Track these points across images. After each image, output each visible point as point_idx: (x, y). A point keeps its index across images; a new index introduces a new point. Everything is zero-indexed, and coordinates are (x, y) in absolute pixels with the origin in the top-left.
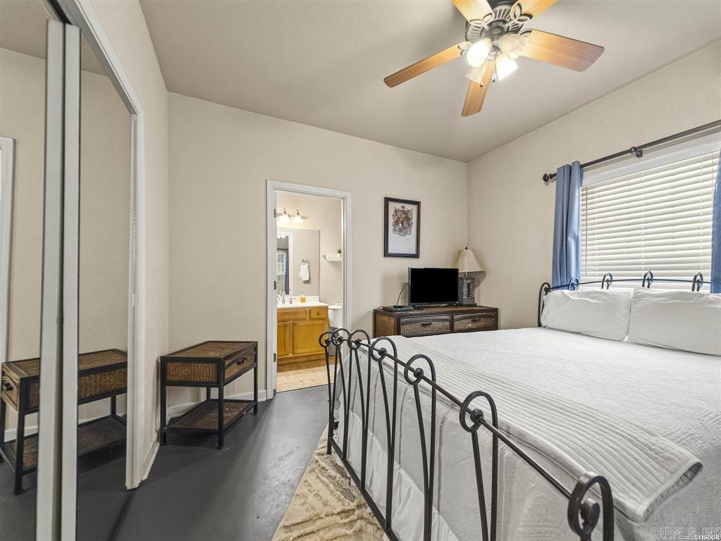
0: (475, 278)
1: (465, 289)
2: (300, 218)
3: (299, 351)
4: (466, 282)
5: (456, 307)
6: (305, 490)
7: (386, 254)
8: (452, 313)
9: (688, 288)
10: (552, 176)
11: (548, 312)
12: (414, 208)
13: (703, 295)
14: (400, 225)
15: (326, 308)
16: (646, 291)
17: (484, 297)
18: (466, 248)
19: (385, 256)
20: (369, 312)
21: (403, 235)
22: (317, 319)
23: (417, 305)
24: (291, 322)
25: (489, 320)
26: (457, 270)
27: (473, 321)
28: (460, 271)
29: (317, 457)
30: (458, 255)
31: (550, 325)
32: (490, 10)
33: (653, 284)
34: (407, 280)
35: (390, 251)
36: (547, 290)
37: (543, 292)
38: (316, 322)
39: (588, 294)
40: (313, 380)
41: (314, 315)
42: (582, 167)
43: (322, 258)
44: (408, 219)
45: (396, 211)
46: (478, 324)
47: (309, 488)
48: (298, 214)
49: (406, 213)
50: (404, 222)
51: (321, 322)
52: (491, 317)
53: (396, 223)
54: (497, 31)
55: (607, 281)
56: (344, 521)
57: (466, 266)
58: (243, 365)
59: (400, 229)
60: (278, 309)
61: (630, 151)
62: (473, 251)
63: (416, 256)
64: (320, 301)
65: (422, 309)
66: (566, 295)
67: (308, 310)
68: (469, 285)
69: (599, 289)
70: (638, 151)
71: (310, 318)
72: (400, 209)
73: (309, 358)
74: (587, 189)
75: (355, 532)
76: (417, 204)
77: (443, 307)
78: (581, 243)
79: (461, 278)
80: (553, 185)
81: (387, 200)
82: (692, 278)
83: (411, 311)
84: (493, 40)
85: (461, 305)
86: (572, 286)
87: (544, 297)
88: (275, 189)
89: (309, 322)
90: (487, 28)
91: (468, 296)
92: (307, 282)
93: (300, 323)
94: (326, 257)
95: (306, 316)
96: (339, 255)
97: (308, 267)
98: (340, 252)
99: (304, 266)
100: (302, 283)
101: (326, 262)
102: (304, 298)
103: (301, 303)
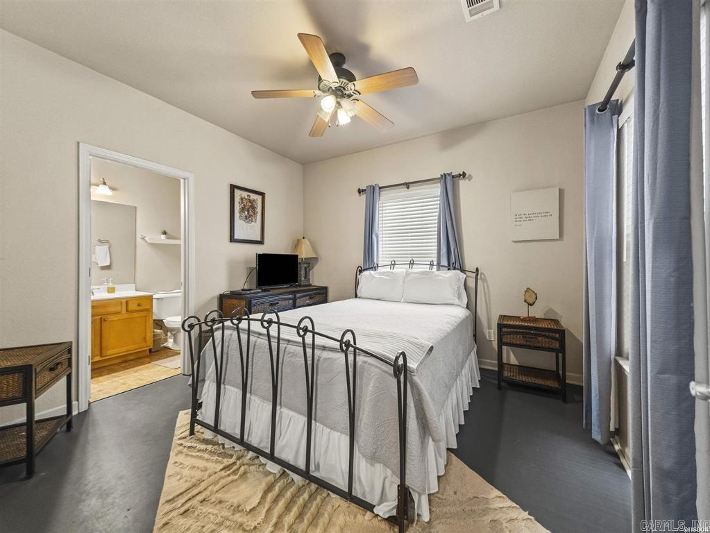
0: (311, 262)
1: (303, 272)
2: (108, 189)
3: (110, 352)
4: (304, 266)
5: (296, 286)
6: (177, 469)
7: (232, 239)
8: (294, 292)
9: (427, 268)
10: (363, 191)
11: (362, 287)
12: (259, 198)
13: (433, 272)
14: (246, 212)
15: (150, 298)
16: (411, 270)
17: (317, 278)
18: (304, 238)
19: (231, 241)
20: (214, 297)
21: (248, 222)
22: (137, 311)
23: (264, 288)
25: (321, 296)
26: (297, 256)
27: (311, 298)
28: (299, 257)
29: (180, 442)
30: (297, 244)
31: (363, 296)
32: (337, 80)
33: (414, 266)
34: (254, 264)
35: (236, 237)
36: (361, 271)
37: (358, 273)
38: (136, 315)
39: (383, 273)
40: (141, 380)
41: (133, 306)
42: (380, 188)
43: (139, 241)
44: (254, 208)
45: (242, 199)
46: (313, 300)
47: (181, 466)
48: (105, 183)
49: (252, 202)
50: (249, 210)
51: (142, 314)
52: (322, 294)
53: (242, 210)
54: (340, 93)
55: (393, 265)
56: (228, 472)
57: (304, 253)
58: (56, 372)
59: (246, 216)
60: (93, 301)
61: (403, 184)
62: (309, 240)
63: (261, 242)
64: (136, 290)
65: (269, 291)
66: (372, 275)
67: (124, 301)
68: (305, 268)
69: (389, 270)
70: (407, 185)
71: (127, 311)
72: (246, 197)
73: (124, 359)
74: (382, 204)
75: (240, 475)
76: (262, 194)
77: (284, 288)
78: (380, 239)
79: (300, 263)
80: (363, 197)
81: (233, 188)
82: (429, 263)
83: (259, 293)
84: (337, 98)
85: (300, 286)
86: (374, 268)
87: (359, 277)
88: (91, 155)
89: (126, 316)
90: (334, 89)
91: (305, 278)
92: (108, 267)
93: (111, 318)
94: (146, 239)
95: (121, 309)
96: (163, 237)
97: (109, 248)
98: (165, 233)
99: (102, 247)
100: (100, 269)
101: (145, 244)
102: (112, 288)
103: (109, 293)
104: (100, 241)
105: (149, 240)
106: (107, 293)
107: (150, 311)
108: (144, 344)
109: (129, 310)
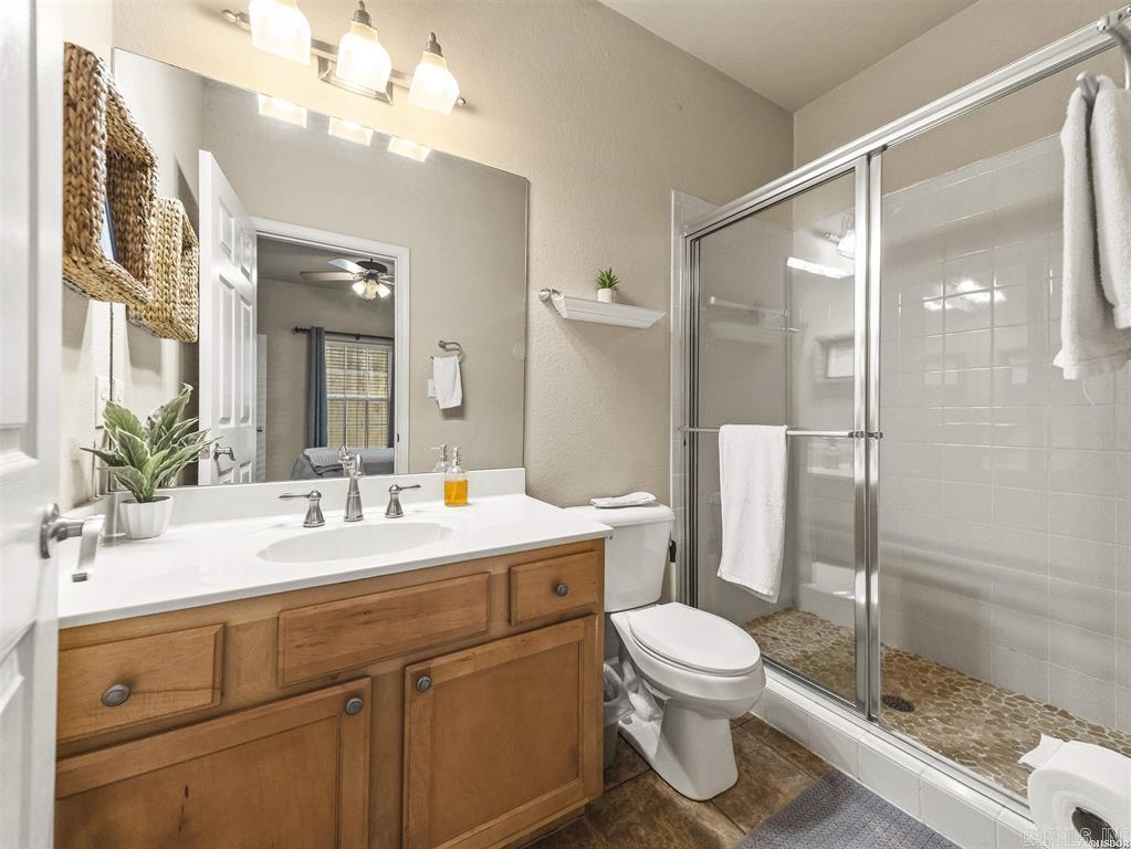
24: (396, 664)
38: (546, 641)
43: (537, 310)
51: (566, 634)
67: (499, 570)
71: (510, 619)
89: (507, 650)
92: (455, 413)
93: (449, 668)
94: (556, 298)
95: (488, 613)
96: (604, 295)
97: (460, 363)
98: (608, 281)
99: (446, 359)
100: (438, 416)
101: (554, 322)
102: (459, 483)
103: (447, 504)
104: (443, 345)
105: (567, 305)
106: (443, 503)
107: (596, 614)
108: (574, 783)
109: (519, 617)
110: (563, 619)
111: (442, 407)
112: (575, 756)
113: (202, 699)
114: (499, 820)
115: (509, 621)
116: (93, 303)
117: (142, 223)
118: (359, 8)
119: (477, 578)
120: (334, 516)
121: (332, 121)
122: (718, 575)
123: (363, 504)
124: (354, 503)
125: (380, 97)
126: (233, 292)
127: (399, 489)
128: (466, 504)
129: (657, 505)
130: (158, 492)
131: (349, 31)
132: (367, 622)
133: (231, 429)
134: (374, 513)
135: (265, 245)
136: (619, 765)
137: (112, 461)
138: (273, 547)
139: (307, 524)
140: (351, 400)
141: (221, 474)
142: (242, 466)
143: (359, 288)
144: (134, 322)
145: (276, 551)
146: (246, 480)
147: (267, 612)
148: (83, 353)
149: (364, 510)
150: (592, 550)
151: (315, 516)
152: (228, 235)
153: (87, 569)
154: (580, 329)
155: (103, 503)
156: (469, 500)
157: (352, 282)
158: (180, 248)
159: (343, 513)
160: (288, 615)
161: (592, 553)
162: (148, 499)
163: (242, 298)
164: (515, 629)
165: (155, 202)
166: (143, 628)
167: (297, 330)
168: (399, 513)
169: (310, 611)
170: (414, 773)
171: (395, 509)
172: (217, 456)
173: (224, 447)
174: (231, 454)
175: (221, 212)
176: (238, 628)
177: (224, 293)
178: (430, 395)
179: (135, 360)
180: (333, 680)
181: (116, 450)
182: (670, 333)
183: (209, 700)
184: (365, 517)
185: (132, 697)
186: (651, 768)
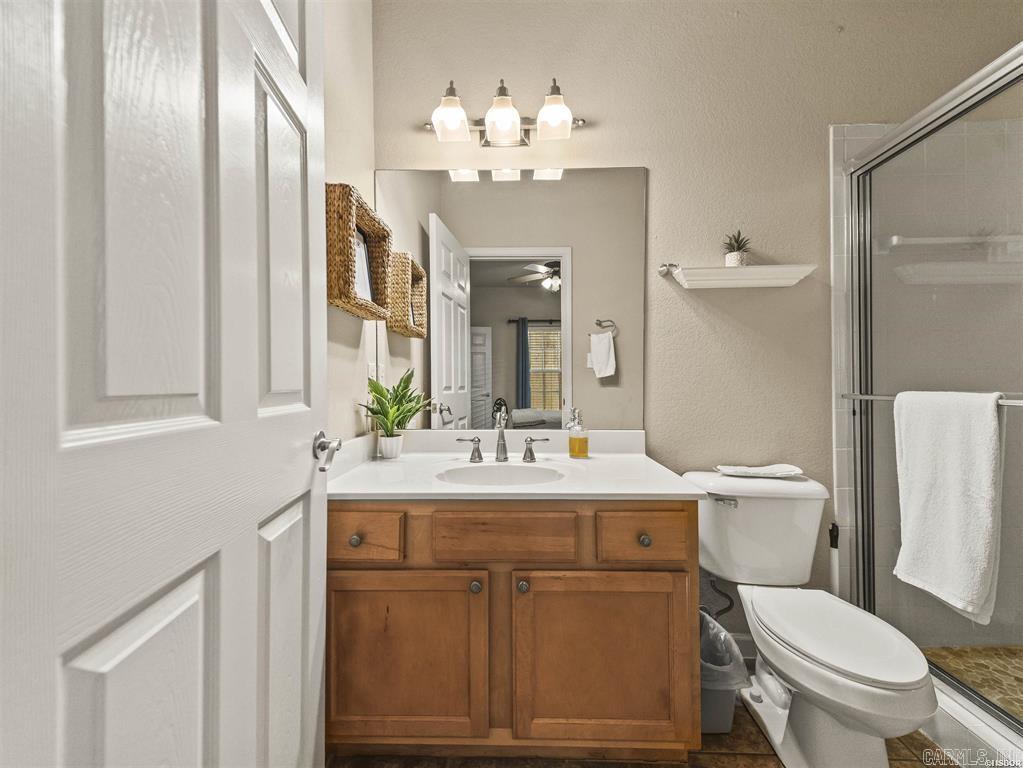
24: (505, 567)
38: (631, 583)
41: (618, 542)
43: (657, 284)
67: (589, 513)
71: (598, 555)
89: (593, 581)
94: (676, 272)
95: (578, 544)
96: (732, 259)
97: (614, 338)
98: (737, 244)
99: (601, 335)
100: (597, 384)
101: (674, 293)
102: (580, 440)
103: (572, 456)
104: (599, 323)
105: (685, 275)
106: (568, 455)
107: (687, 572)
108: (665, 723)
109: (604, 555)
110: (650, 568)
111: (598, 376)
112: (666, 699)
113: (393, 556)
114: (589, 722)
115: (597, 558)
116: (365, 322)
117: (384, 272)
118: (500, 85)
119: (567, 515)
120: (489, 457)
121: (493, 172)
122: (894, 573)
123: (508, 449)
124: (502, 450)
125: (523, 143)
126: (452, 303)
127: (532, 440)
128: (587, 457)
129: (806, 480)
130: (396, 430)
131: (491, 105)
132: (484, 531)
133: (451, 394)
134: (515, 458)
135: (476, 266)
136: (739, 737)
137: (374, 412)
138: (448, 472)
139: (472, 460)
140: (551, 372)
141: (445, 424)
142: (460, 419)
143: (547, 284)
144: (389, 329)
145: (450, 475)
146: (463, 427)
147: (428, 511)
148: (360, 351)
149: (509, 455)
150: (682, 510)
151: (477, 456)
152: (448, 264)
153: (327, 467)
154: (703, 296)
155: (372, 434)
156: (589, 455)
157: (542, 280)
158: (410, 282)
159: (495, 455)
160: (439, 516)
161: (682, 514)
162: (392, 435)
163: (460, 305)
164: (601, 566)
165: (390, 258)
166: (368, 506)
167: (510, 321)
168: (532, 459)
169: (450, 515)
170: (519, 653)
171: (529, 456)
172: (441, 412)
173: (445, 407)
174: (449, 410)
175: (443, 251)
176: (412, 516)
177: (446, 304)
178: (589, 366)
179: (393, 352)
180: (464, 566)
181: (375, 406)
182: (829, 286)
183: (397, 558)
184: (509, 459)
185: (363, 545)
186: (776, 755)
